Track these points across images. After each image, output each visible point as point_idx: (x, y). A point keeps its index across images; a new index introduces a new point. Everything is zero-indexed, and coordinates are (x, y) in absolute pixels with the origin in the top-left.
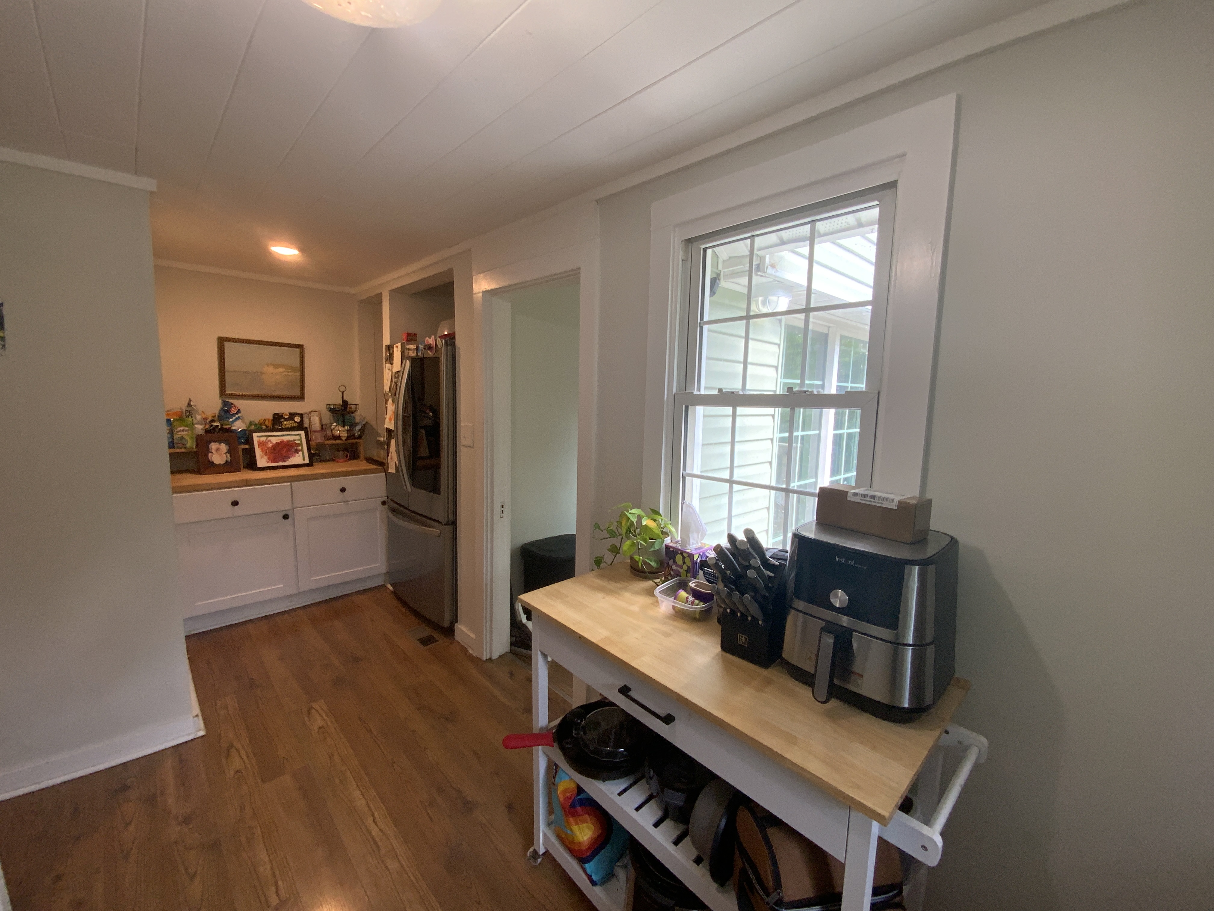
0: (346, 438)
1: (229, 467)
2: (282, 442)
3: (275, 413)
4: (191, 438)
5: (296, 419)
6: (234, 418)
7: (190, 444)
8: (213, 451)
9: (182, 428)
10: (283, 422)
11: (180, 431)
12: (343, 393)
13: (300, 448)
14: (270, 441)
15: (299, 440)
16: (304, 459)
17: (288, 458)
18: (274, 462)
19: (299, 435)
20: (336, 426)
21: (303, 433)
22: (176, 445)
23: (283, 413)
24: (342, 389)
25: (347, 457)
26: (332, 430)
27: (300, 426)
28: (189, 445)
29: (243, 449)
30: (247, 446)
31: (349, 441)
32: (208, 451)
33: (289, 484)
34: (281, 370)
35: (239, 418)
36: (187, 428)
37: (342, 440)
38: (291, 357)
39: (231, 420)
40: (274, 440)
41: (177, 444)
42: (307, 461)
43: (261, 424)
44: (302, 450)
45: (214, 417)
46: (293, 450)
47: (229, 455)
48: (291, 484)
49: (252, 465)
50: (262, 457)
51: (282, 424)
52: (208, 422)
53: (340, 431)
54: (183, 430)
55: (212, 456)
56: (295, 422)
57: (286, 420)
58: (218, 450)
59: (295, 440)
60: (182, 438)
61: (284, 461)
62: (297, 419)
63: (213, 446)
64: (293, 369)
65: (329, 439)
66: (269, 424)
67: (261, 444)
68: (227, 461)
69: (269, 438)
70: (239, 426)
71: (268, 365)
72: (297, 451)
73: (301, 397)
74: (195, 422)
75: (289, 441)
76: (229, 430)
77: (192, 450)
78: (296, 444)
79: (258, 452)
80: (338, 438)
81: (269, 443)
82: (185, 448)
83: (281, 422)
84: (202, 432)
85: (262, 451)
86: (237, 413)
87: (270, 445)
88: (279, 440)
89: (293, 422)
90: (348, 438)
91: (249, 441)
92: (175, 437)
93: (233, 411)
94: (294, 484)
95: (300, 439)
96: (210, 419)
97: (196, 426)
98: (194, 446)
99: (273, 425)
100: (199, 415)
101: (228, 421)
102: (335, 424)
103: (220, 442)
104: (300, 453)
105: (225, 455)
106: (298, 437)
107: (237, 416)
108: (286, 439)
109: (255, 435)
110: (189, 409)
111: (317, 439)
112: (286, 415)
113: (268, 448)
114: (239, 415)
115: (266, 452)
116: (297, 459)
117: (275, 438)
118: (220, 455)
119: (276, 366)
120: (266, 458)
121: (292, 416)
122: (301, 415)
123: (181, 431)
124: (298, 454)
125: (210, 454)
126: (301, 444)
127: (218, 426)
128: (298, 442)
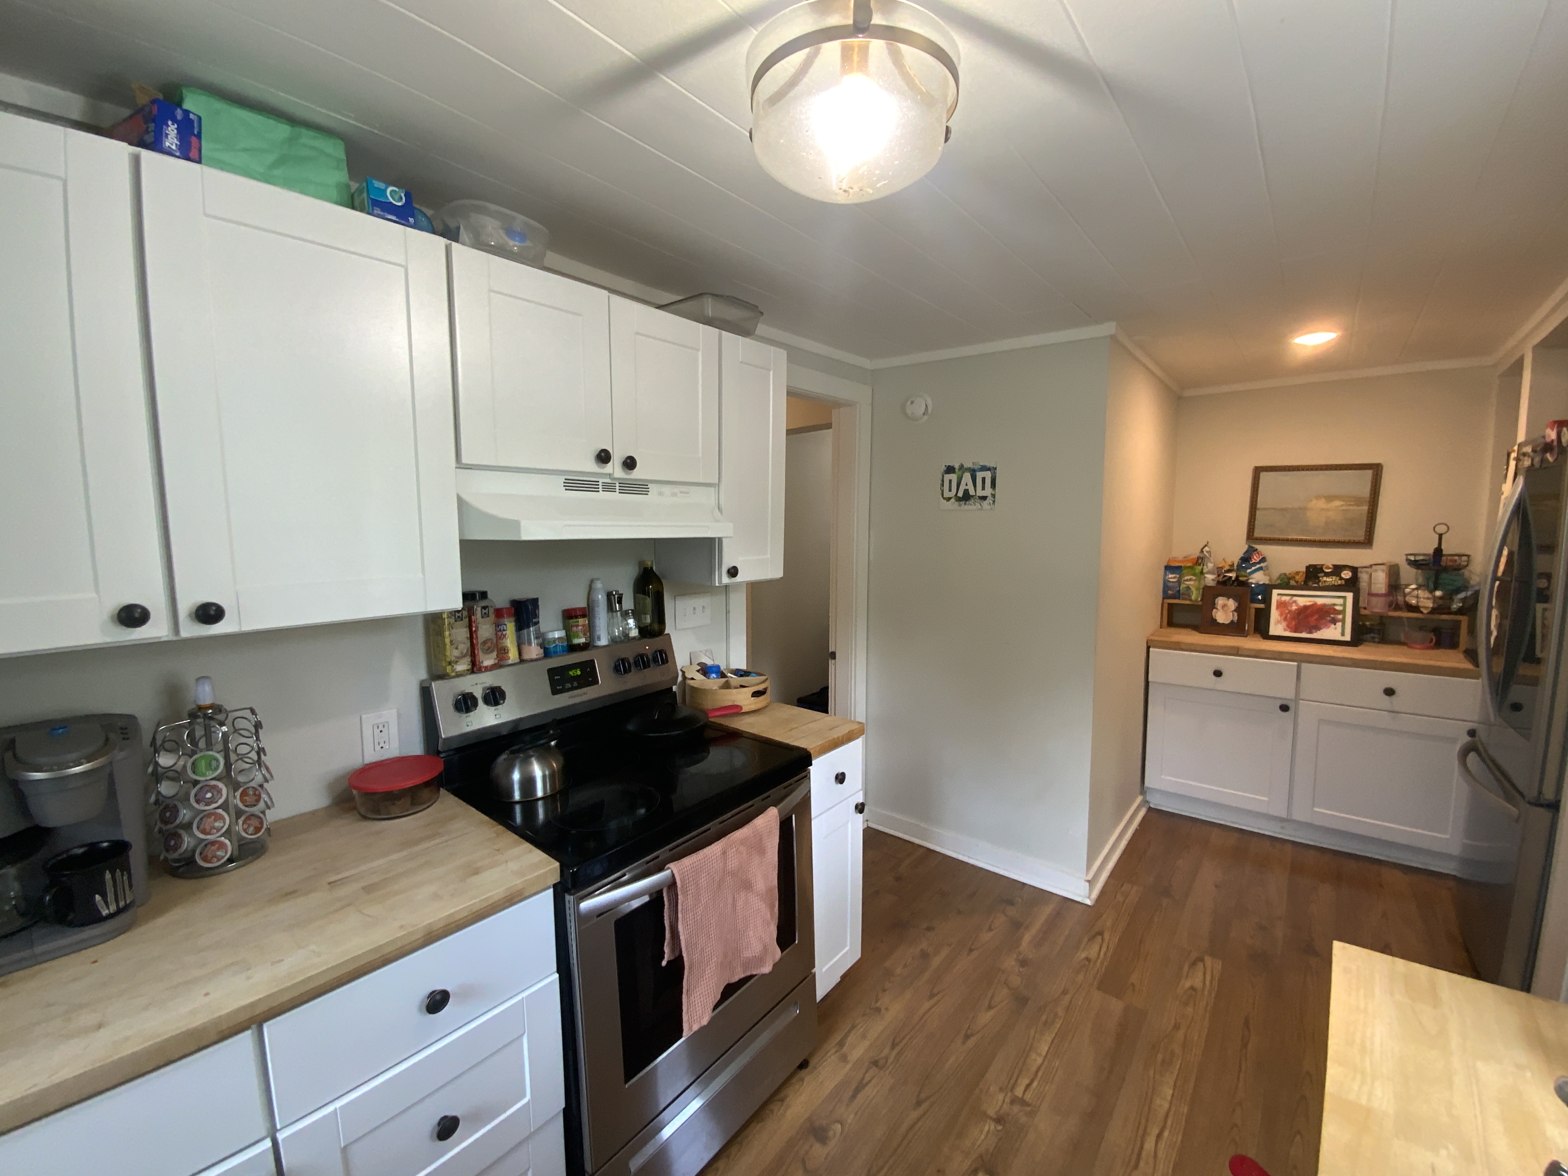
0: (1430, 610)
1: (1235, 628)
2: (1315, 605)
3: (1310, 565)
4: (1197, 589)
5: (1344, 574)
6: (1253, 568)
7: (1195, 595)
8: (1219, 607)
9: (1188, 577)
10: (1322, 577)
11: (1187, 580)
12: (1440, 536)
13: (1340, 617)
14: (1295, 602)
15: (1341, 605)
16: (1343, 634)
17: (1317, 628)
18: (1295, 632)
19: (1344, 598)
20: (1414, 589)
21: (1350, 596)
22: (1181, 597)
23: (1323, 565)
24: (1441, 529)
25: (1431, 641)
26: (1405, 595)
27: (1352, 585)
28: (1193, 597)
29: (1256, 609)
30: (1262, 606)
31: (1436, 617)
32: (1213, 606)
33: (1296, 663)
34: (1337, 503)
35: (1261, 569)
36: (1194, 578)
37: (1422, 612)
38: (1361, 483)
39: (1249, 571)
40: (1302, 602)
41: (1183, 594)
42: (1348, 637)
43: (1289, 579)
44: (1343, 621)
45: (1232, 565)
46: (1329, 618)
47: (1236, 614)
48: (1299, 667)
49: (1263, 631)
50: (1278, 622)
51: (1320, 581)
52: (1223, 571)
53: (1424, 600)
54: (1190, 580)
55: (1216, 613)
56: (1341, 579)
57: (1327, 575)
58: (1224, 606)
59: (1335, 605)
60: (1188, 588)
61: (1310, 632)
62: (1347, 574)
63: (1220, 601)
64: (1358, 501)
65: (1397, 608)
66: (1300, 578)
67: (1281, 605)
68: (1232, 622)
69: (1295, 598)
70: (1258, 578)
71: (1318, 497)
72: (1334, 621)
73: (1368, 541)
74: (1205, 571)
75: (1324, 605)
76: (1245, 584)
77: (1195, 603)
78: (1335, 610)
79: (1275, 614)
80: (1415, 609)
81: (1294, 604)
82: (1191, 600)
83: (1319, 577)
84: (1212, 584)
85: (1281, 615)
86: (1259, 563)
87: (1294, 607)
88: (1310, 602)
89: (1338, 578)
90: (1433, 611)
91: (1267, 600)
92: (1183, 586)
93: (1256, 558)
94: (1304, 666)
95: (1344, 605)
96: (1227, 568)
97: (1206, 575)
98: (1199, 599)
99: (1306, 582)
100: (1211, 563)
101: (1246, 572)
102: (1413, 586)
103: (1229, 597)
104: (1339, 624)
105: (1231, 614)
106: (1341, 601)
107: (1258, 566)
108: (1320, 601)
109: (1275, 592)
110: (1201, 555)
111: (1378, 607)
112: (1329, 568)
113: (1290, 611)
114: (1262, 565)
115: (1286, 617)
116: (1331, 632)
117: (1303, 599)
118: (1226, 612)
119: (1330, 498)
120: (1284, 624)
121: (1337, 570)
122: (1354, 570)
123: (1190, 582)
124: (1335, 625)
125: (1214, 610)
126: (1343, 612)
127: (1231, 577)
128: (1338, 608)
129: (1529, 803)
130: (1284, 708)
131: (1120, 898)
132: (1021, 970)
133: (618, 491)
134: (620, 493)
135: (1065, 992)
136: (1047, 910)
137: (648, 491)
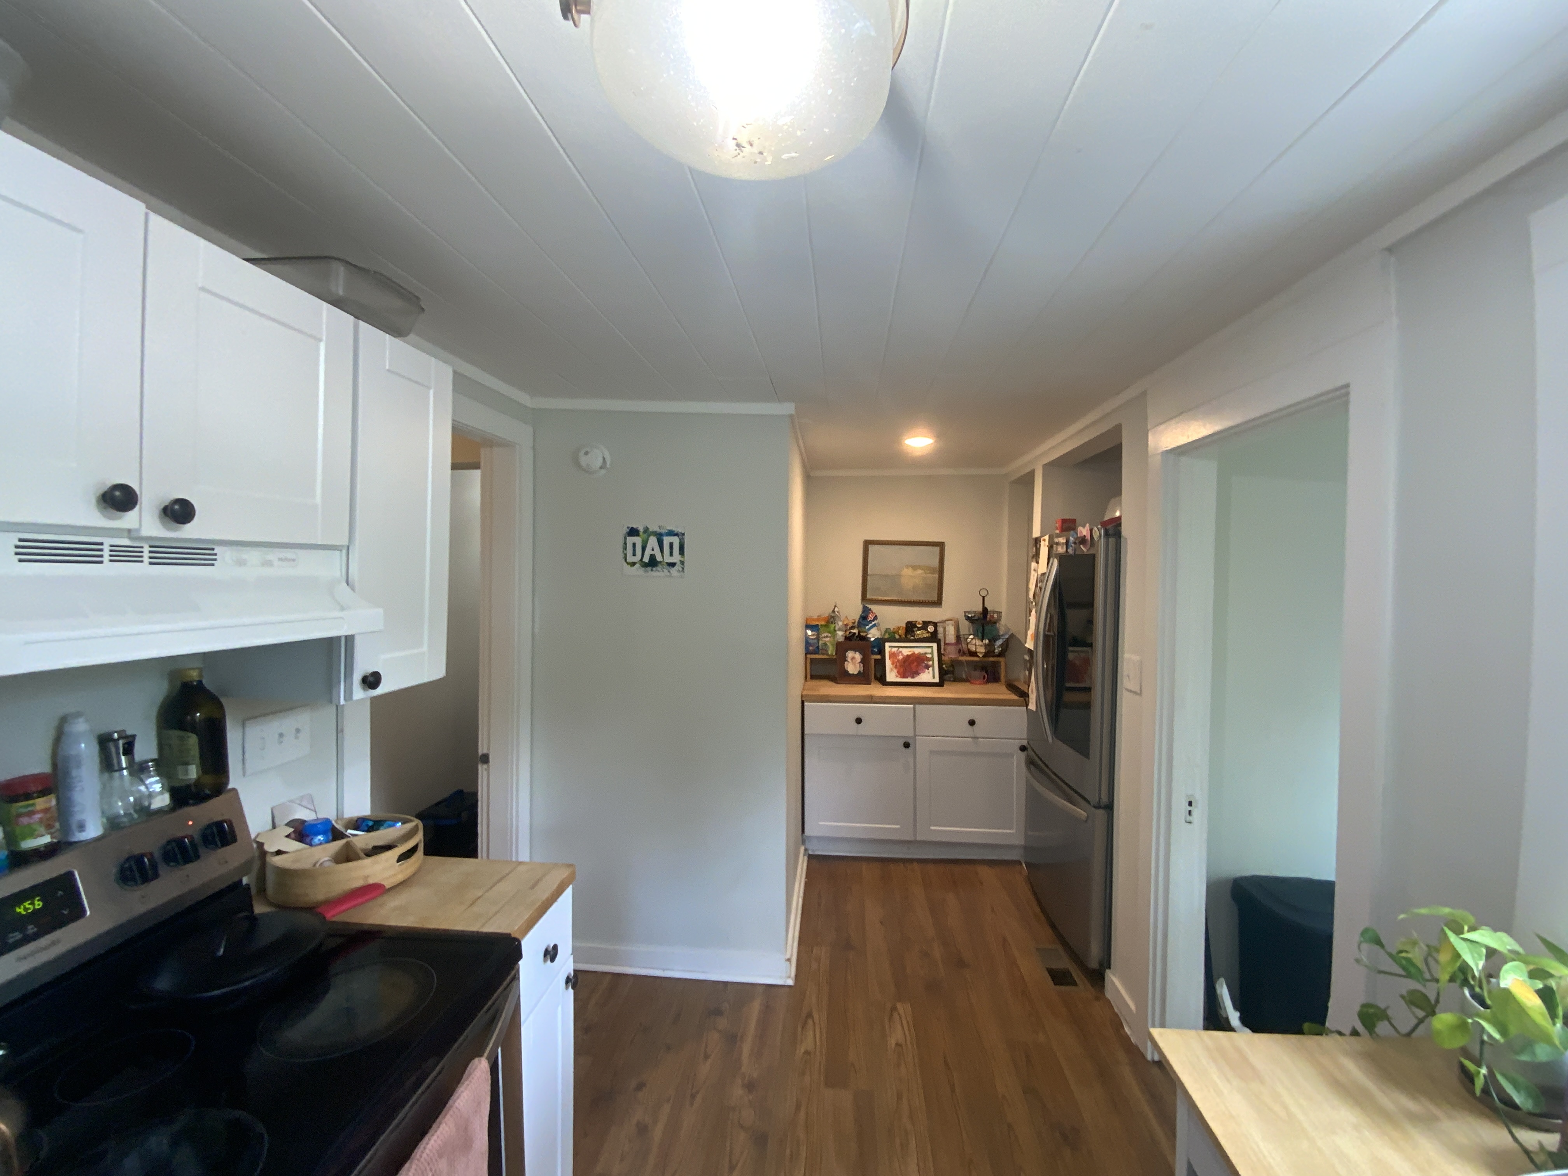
0: (984, 654)
1: (862, 678)
2: (914, 654)
3: (908, 622)
4: (832, 645)
5: (930, 628)
6: (870, 625)
7: (831, 650)
8: (849, 660)
9: (825, 635)
10: (916, 631)
11: (824, 637)
12: (984, 597)
13: (931, 663)
14: (901, 652)
15: (930, 653)
16: (934, 677)
17: (917, 673)
18: (904, 677)
19: (932, 647)
20: (972, 639)
21: (935, 645)
22: (820, 651)
23: (916, 621)
24: (984, 593)
25: (984, 678)
26: (967, 644)
27: (933, 637)
28: (830, 652)
29: (875, 660)
30: (879, 657)
31: (986, 659)
32: (844, 659)
33: (912, 706)
34: (920, 572)
35: (875, 625)
36: (830, 635)
37: (978, 656)
38: (931, 557)
39: (867, 627)
40: (906, 652)
41: (821, 649)
42: (937, 680)
43: (894, 633)
44: (933, 666)
45: (854, 623)
46: (924, 664)
47: (862, 665)
48: (914, 708)
49: (882, 679)
50: (892, 670)
51: (915, 634)
52: (848, 628)
53: (978, 646)
54: (827, 637)
55: (848, 664)
56: (928, 632)
57: (919, 629)
58: (853, 658)
59: (926, 653)
60: (825, 644)
61: (913, 677)
62: (931, 629)
63: (850, 654)
64: (931, 570)
65: (964, 654)
66: (902, 632)
67: (893, 655)
68: (859, 672)
69: (901, 649)
70: (873, 634)
71: (907, 567)
72: (927, 667)
73: (938, 603)
74: (836, 629)
75: (920, 654)
76: (865, 639)
77: (832, 657)
78: (927, 658)
79: (888, 663)
80: (974, 654)
81: (900, 654)
82: (827, 654)
83: (914, 631)
84: (841, 639)
85: (893, 664)
86: (873, 621)
87: (901, 657)
88: (910, 652)
89: (926, 632)
90: (986, 655)
91: (882, 652)
92: (821, 642)
93: (871, 617)
94: (917, 706)
95: (932, 653)
96: (851, 625)
97: (838, 632)
98: (834, 654)
99: (906, 634)
100: (841, 621)
101: (865, 628)
102: (971, 637)
103: (855, 650)
104: (931, 669)
105: (858, 665)
106: (929, 650)
107: (873, 623)
108: (917, 651)
109: (887, 645)
110: (833, 615)
111: (951, 654)
112: (919, 624)
113: (898, 660)
114: (875, 622)
115: (896, 665)
116: (926, 676)
117: (907, 650)
118: (854, 664)
119: (915, 568)
120: (895, 671)
121: (926, 624)
122: (935, 625)
123: (826, 639)
124: (928, 670)
125: (846, 662)
126: (932, 659)
127: (855, 633)
128: (929, 656)
129: (1095, 807)
130: (907, 745)
131: (814, 965)
132: (751, 1097)
133: (146, 560)
134: (151, 563)
135: (798, 1107)
136: (756, 1006)
137: (215, 560)
